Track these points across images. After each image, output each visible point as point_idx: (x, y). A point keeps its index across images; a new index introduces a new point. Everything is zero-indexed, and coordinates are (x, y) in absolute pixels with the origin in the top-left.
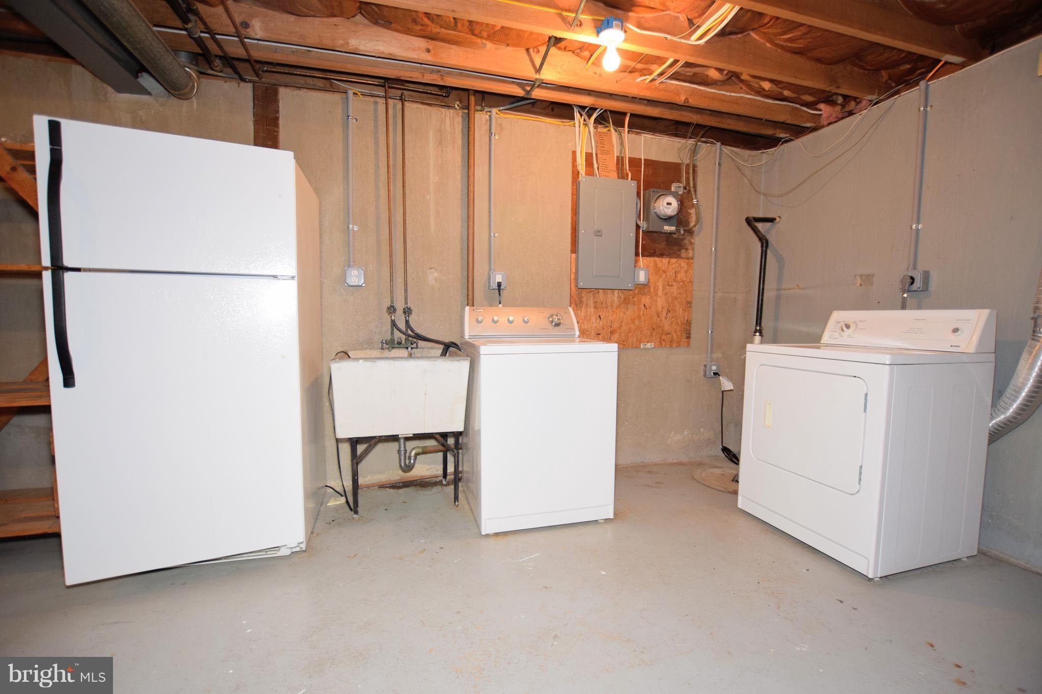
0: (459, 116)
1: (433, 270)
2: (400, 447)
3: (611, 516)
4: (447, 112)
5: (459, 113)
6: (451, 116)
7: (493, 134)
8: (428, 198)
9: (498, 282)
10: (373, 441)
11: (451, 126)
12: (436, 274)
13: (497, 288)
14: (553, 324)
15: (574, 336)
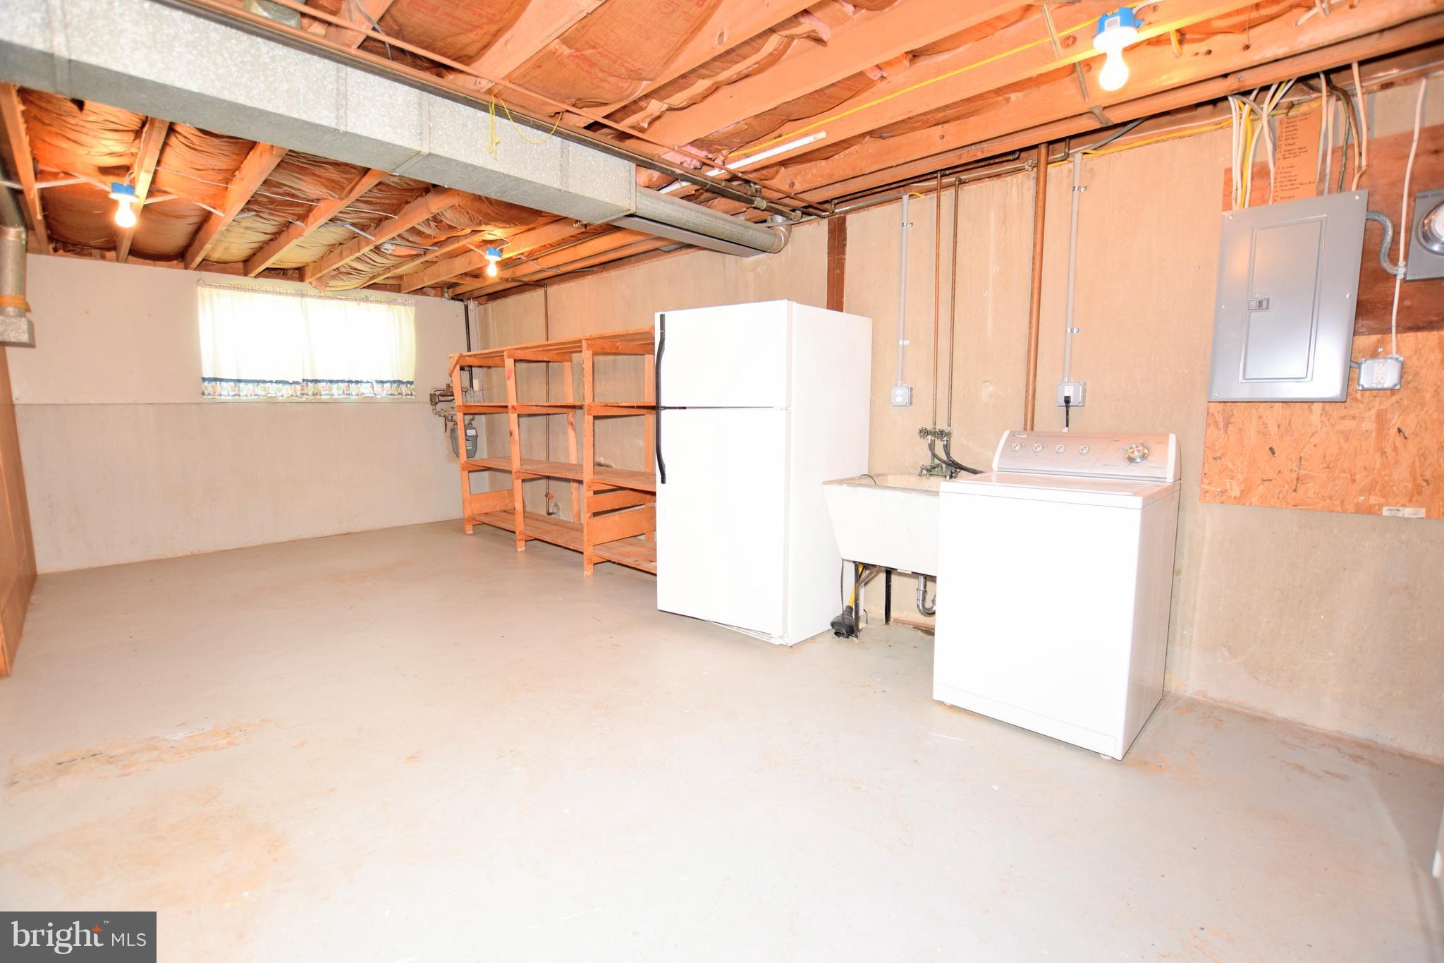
0: (1029, 180)
1: (988, 383)
2: (919, 586)
3: (1119, 757)
4: (1014, 179)
5: (1029, 175)
6: (1020, 182)
7: (1076, 188)
8: (986, 295)
9: (1066, 397)
10: (874, 570)
11: (1018, 197)
12: (991, 388)
13: (1064, 404)
14: (1138, 460)
15: (1164, 480)
